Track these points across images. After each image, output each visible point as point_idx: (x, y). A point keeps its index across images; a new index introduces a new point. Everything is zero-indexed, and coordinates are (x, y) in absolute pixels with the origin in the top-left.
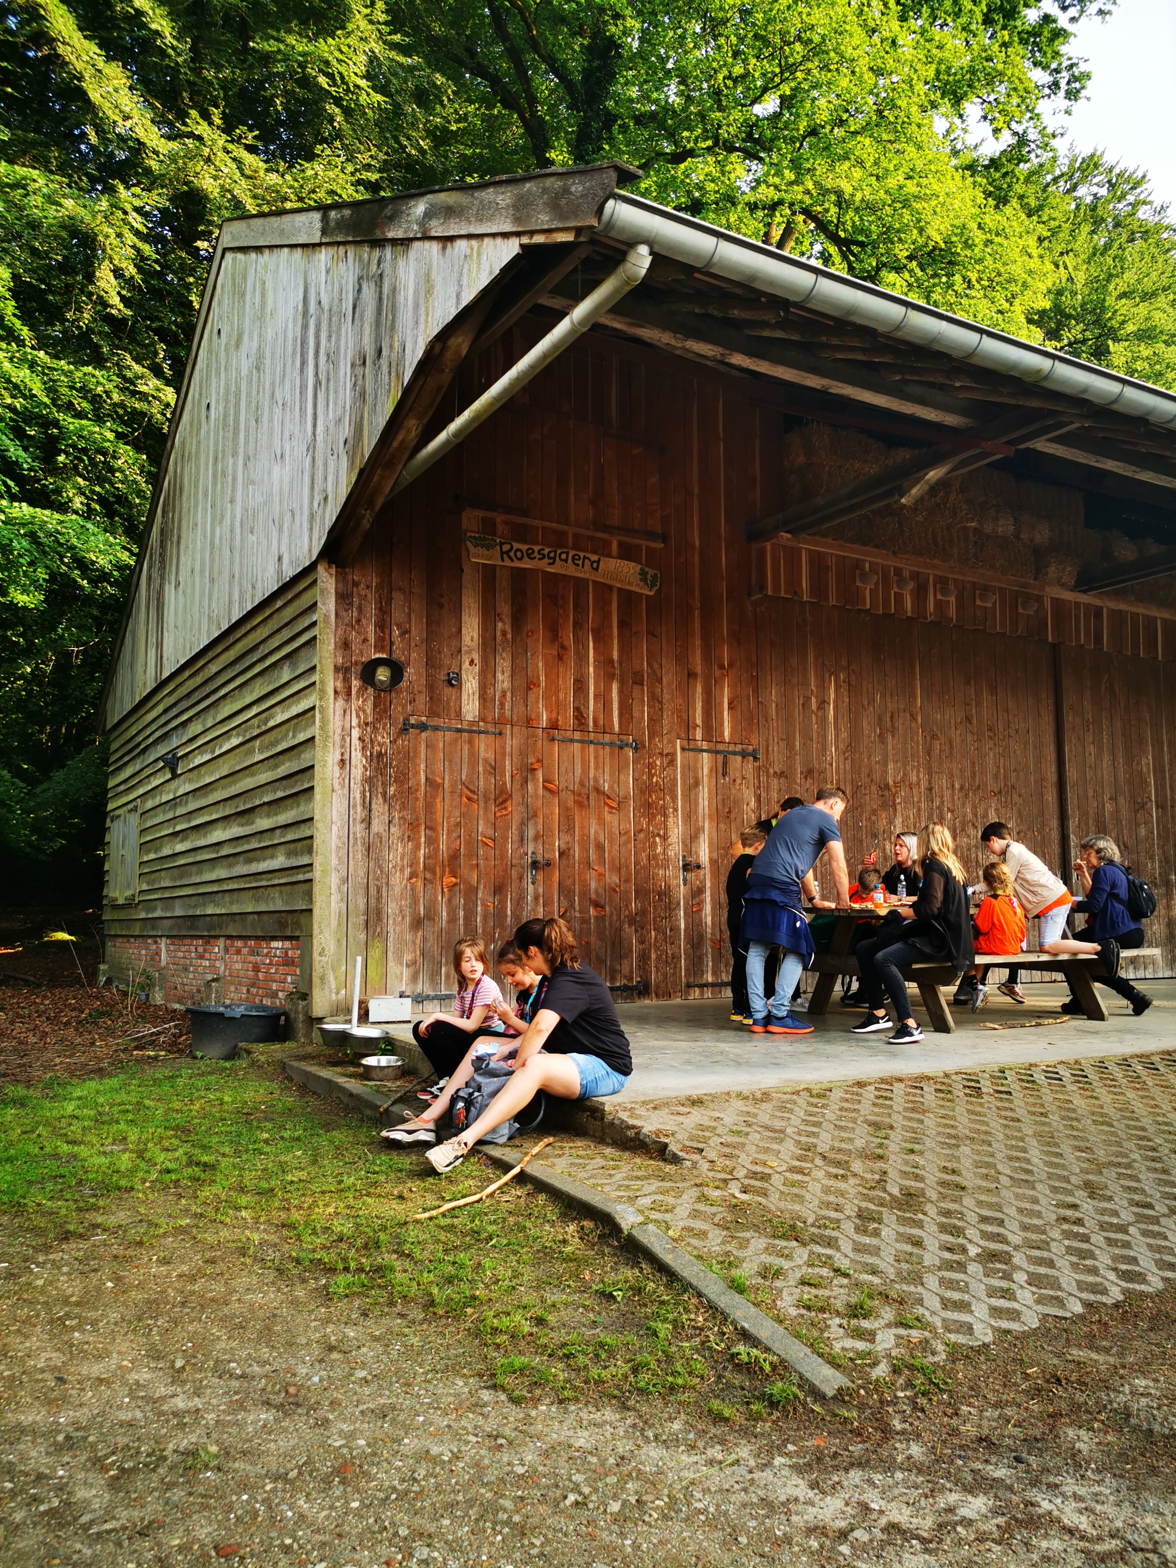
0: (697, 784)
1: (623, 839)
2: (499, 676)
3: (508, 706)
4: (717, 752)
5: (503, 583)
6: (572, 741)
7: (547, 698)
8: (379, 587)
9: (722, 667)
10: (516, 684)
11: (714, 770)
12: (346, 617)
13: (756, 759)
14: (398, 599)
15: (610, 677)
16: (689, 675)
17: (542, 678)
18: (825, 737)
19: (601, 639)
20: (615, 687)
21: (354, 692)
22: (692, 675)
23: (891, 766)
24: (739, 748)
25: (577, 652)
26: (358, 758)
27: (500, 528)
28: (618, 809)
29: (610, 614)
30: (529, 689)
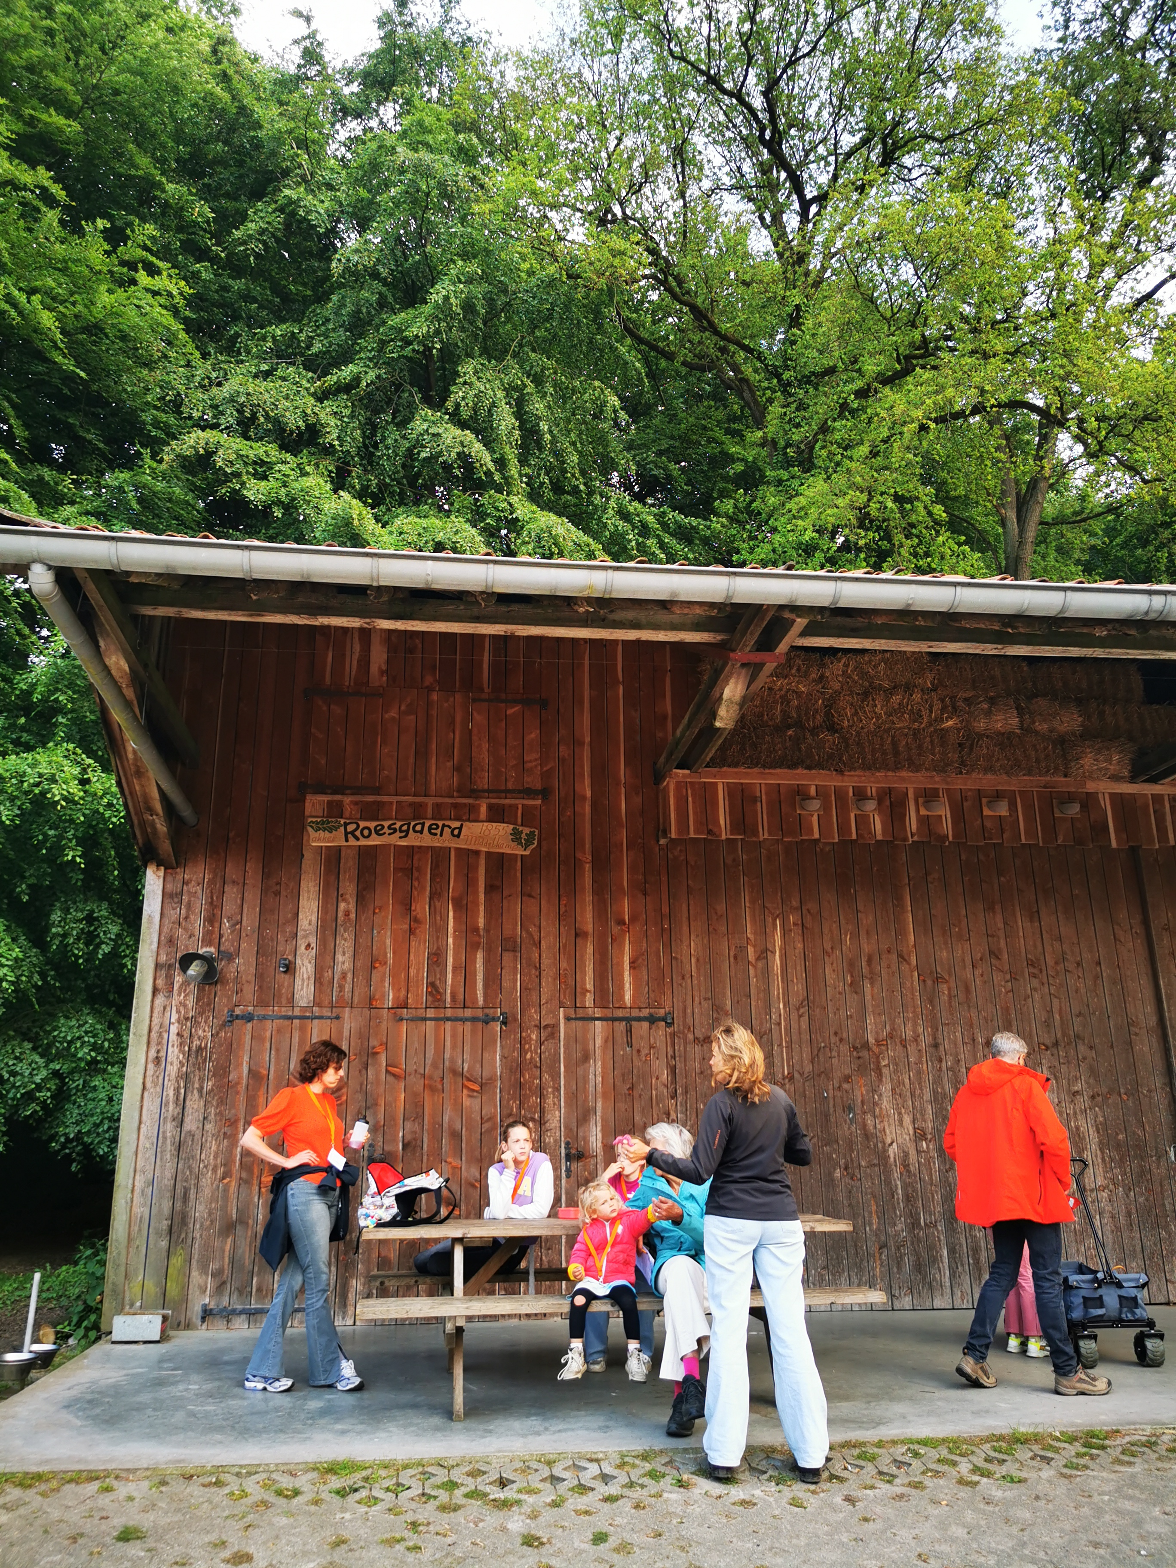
0: (586, 1057)
1: (486, 1126)
2: (340, 958)
3: (348, 988)
4: (614, 1019)
5: (349, 865)
6: (425, 1019)
7: (394, 975)
8: (212, 882)
9: (621, 922)
10: (359, 964)
11: (610, 1040)
12: (173, 914)
13: (669, 1025)
14: (231, 893)
15: (476, 946)
16: (576, 935)
17: (390, 955)
18: (768, 991)
19: (463, 907)
20: (480, 957)
21: (176, 987)
22: (579, 934)
23: (870, 1020)
24: (645, 1013)
25: (433, 924)
26: (174, 1054)
27: (348, 810)
28: (481, 1092)
29: (476, 880)
30: (373, 967)
